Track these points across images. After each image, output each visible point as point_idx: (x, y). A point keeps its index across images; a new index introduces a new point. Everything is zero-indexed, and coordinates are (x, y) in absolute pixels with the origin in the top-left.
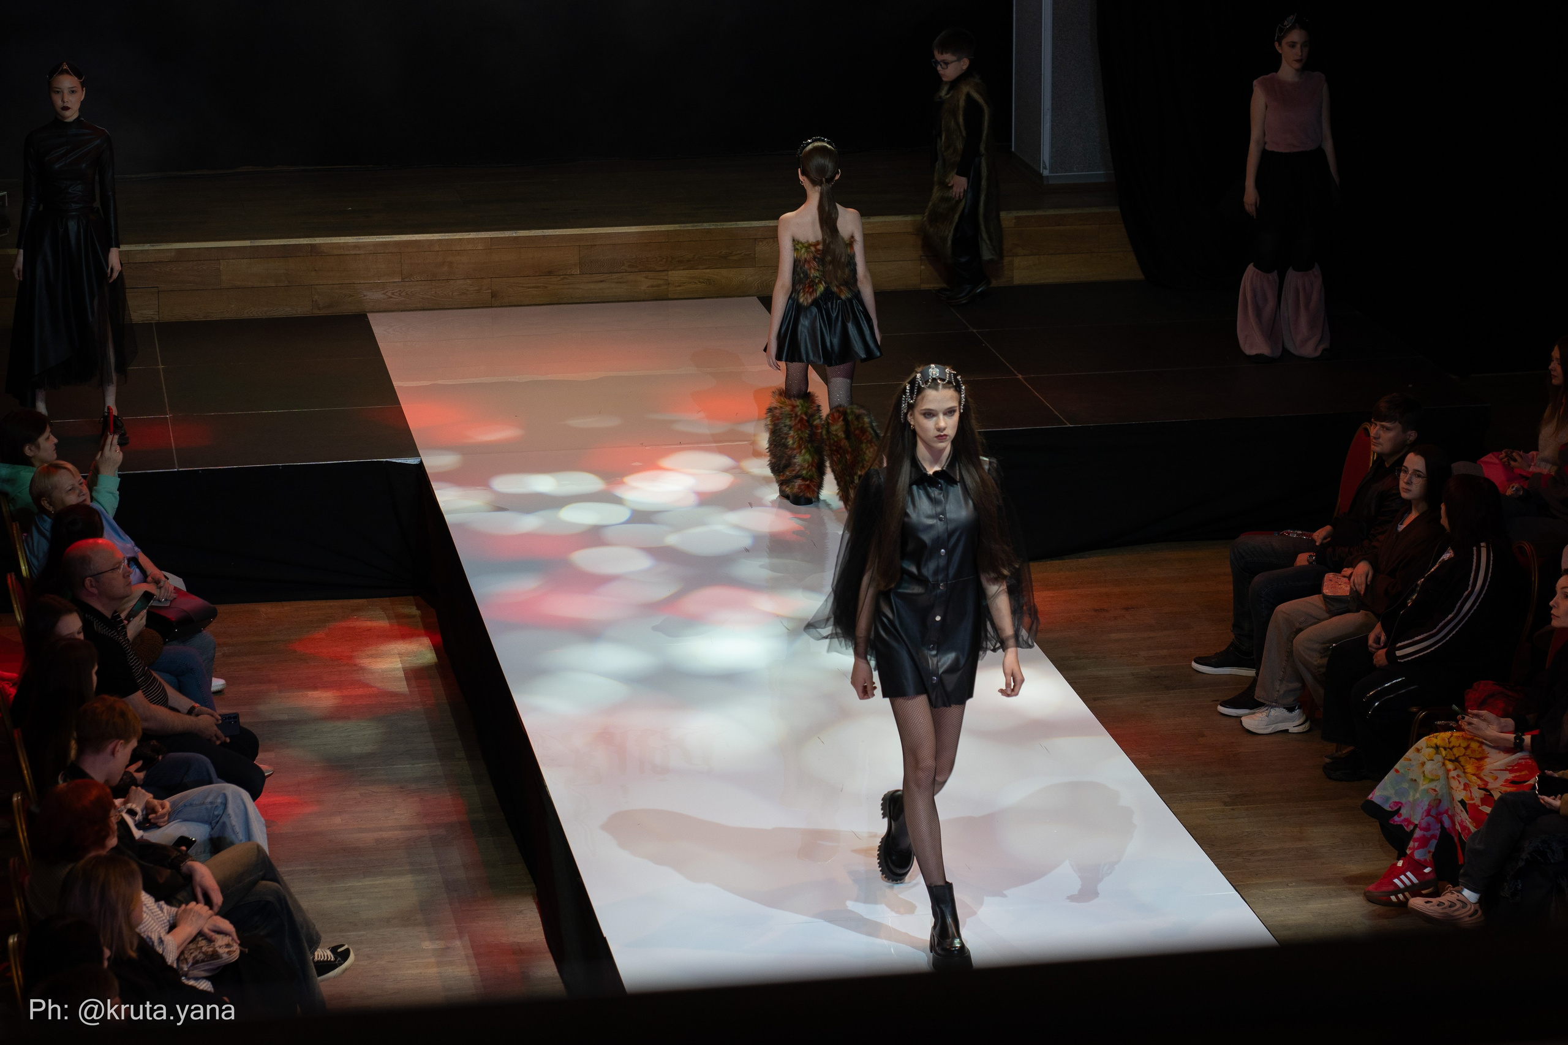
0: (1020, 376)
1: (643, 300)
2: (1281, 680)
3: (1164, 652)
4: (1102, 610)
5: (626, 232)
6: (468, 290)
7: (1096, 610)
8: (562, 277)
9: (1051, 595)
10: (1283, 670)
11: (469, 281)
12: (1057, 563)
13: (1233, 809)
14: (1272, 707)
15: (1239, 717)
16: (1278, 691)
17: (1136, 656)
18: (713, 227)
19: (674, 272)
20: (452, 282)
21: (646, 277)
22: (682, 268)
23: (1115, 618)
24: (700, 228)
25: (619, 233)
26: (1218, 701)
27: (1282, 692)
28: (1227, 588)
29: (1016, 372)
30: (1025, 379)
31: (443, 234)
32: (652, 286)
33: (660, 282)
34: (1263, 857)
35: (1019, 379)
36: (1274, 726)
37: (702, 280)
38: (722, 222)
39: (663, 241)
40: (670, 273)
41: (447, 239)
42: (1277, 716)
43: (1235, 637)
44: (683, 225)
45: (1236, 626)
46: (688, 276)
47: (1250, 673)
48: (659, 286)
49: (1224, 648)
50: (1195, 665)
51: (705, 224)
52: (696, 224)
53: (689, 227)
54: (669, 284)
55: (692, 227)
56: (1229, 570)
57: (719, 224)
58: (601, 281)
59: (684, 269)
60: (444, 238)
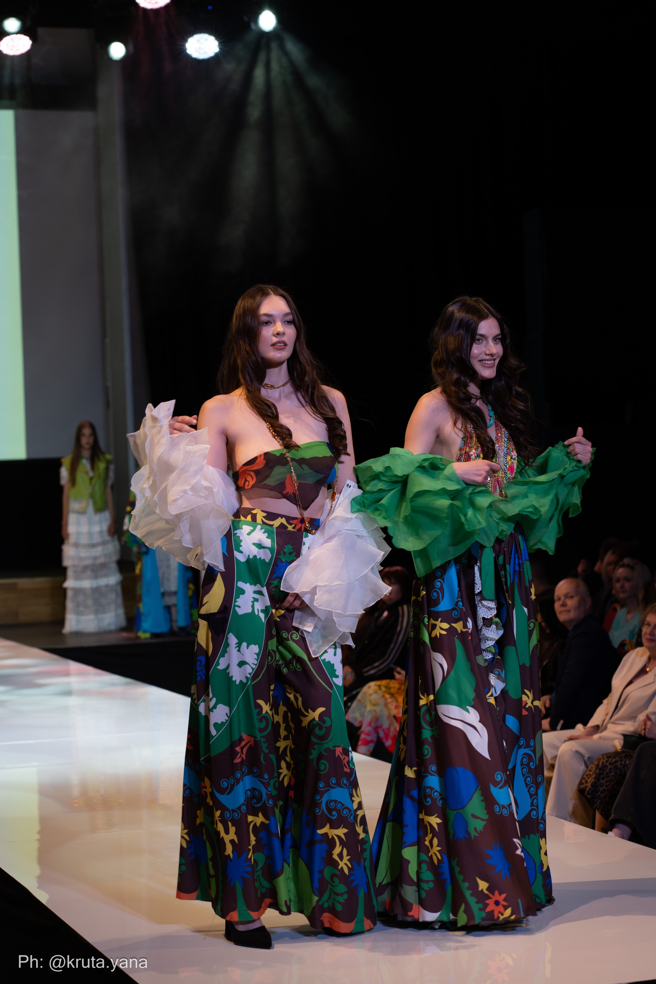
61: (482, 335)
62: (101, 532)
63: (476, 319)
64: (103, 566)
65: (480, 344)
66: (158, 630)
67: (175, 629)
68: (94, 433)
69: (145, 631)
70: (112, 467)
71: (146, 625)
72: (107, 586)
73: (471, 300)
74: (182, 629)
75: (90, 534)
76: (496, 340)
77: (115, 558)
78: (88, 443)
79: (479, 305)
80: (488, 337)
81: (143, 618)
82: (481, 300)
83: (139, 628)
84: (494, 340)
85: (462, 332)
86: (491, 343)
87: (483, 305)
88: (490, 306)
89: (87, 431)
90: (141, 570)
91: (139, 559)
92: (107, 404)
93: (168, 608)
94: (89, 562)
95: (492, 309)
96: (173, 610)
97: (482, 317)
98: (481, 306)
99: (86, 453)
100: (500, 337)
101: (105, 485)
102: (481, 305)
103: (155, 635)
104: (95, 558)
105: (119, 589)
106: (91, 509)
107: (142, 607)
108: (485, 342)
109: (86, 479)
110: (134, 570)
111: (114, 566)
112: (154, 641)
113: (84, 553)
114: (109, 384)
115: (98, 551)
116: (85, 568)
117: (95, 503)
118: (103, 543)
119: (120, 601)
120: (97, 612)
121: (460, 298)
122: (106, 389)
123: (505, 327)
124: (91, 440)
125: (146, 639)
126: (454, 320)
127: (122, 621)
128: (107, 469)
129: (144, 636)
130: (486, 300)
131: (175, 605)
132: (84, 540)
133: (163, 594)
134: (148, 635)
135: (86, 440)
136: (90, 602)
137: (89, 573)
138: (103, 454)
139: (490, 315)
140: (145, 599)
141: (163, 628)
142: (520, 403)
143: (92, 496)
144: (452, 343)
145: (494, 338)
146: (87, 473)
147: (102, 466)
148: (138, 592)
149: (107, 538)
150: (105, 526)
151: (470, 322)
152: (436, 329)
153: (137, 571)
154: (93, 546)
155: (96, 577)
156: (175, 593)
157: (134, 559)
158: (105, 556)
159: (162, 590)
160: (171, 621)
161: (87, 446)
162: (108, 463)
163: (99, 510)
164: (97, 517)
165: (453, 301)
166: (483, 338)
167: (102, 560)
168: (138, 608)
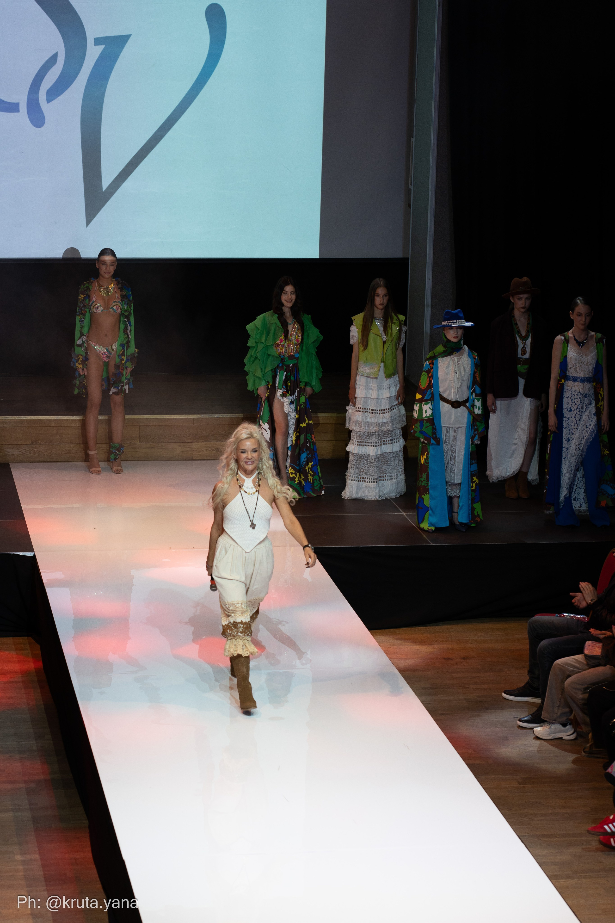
0: (404, 514)
1: (178, 460)
2: (558, 707)
3: (485, 686)
4: (448, 659)
5: (168, 418)
6: (71, 451)
7: (445, 659)
8: (128, 444)
9: (418, 648)
10: (559, 700)
11: (72, 445)
12: (422, 628)
13: (524, 787)
14: (553, 723)
15: (532, 729)
16: (557, 713)
17: (468, 688)
18: (221, 417)
19: (197, 443)
20: (62, 446)
21: (180, 446)
22: (202, 441)
23: (457, 664)
24: (213, 417)
25: (164, 418)
26: (517, 718)
27: (559, 714)
28: (526, 646)
29: (401, 511)
30: (407, 515)
31: (57, 416)
32: (183, 452)
33: (189, 449)
34: (542, 818)
35: (403, 515)
36: (553, 735)
37: (213, 449)
38: (227, 414)
39: (191, 424)
40: (194, 444)
41: (59, 419)
42: (555, 729)
43: (530, 679)
44: (203, 415)
45: (530, 672)
46: (205, 446)
47: (538, 701)
48: (187, 451)
49: (523, 685)
50: (504, 695)
51: (216, 415)
52: (211, 415)
53: (206, 416)
54: (193, 450)
55: (209, 416)
56: (527, 636)
57: (225, 415)
58: (152, 448)
59: (203, 442)
60: (58, 418)
62: (389, 398)
70: (405, 329)
72: (390, 453)
75: (379, 399)
83: (422, 520)
93: (450, 499)
94: (375, 428)
96: (455, 502)
99: (379, 314)
101: (396, 348)
105: (401, 456)
106: (382, 374)
109: (379, 342)
111: (399, 433)
117: (386, 368)
120: (378, 480)
131: (457, 497)
132: (371, 405)
143: (384, 361)
146: (379, 336)
149: (395, 404)
150: (394, 391)
155: (381, 444)
156: (459, 485)
158: (392, 422)
160: (452, 512)
167: (388, 427)
168: (422, 500)
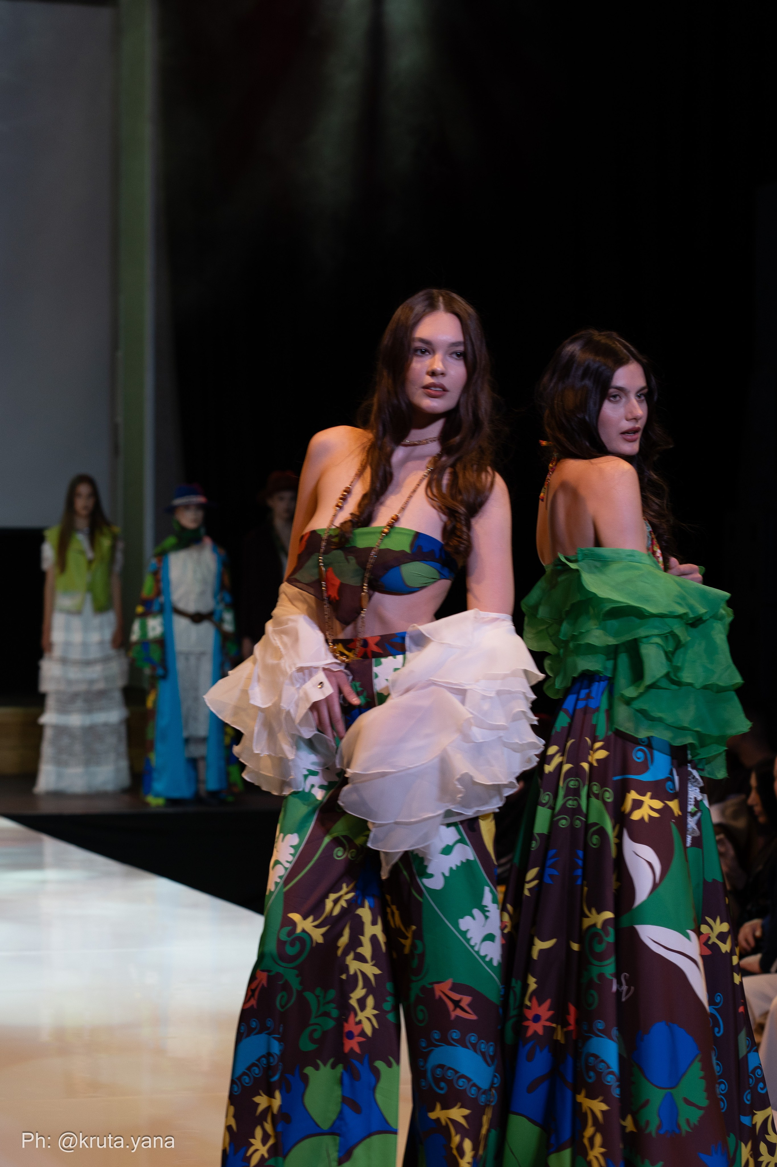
61: (620, 389)
62: (101, 643)
63: (610, 363)
64: (102, 694)
65: (616, 402)
66: (176, 794)
67: (203, 793)
68: (95, 494)
69: (157, 795)
70: (120, 545)
71: (160, 785)
72: (106, 725)
73: (598, 336)
74: (213, 794)
75: (85, 645)
76: (639, 397)
77: (121, 683)
78: (85, 508)
79: (614, 343)
80: (629, 392)
81: (155, 775)
82: (615, 334)
83: (148, 791)
84: (638, 396)
85: (588, 382)
86: (634, 401)
87: (619, 344)
88: (631, 345)
89: (84, 489)
90: (155, 702)
91: (153, 686)
92: (115, 450)
93: (193, 762)
94: (82, 687)
95: (633, 349)
96: (201, 765)
97: (620, 362)
98: (616, 345)
99: (82, 523)
100: (646, 391)
101: (110, 572)
102: (617, 343)
103: (171, 802)
104: (91, 682)
105: (123, 730)
106: (88, 608)
107: (154, 758)
108: (624, 400)
109: (83, 563)
110: (143, 702)
111: (117, 696)
112: (171, 810)
113: (74, 673)
114: (120, 419)
115: (96, 672)
116: (75, 696)
117: (95, 600)
118: (106, 660)
119: (123, 748)
120: (87, 763)
121: (583, 332)
122: (115, 429)
123: (653, 378)
124: (90, 503)
125: (158, 806)
126: (575, 365)
127: (124, 779)
128: (113, 548)
129: (154, 801)
130: (621, 336)
131: (203, 758)
132: (75, 654)
133: (187, 741)
134: (160, 801)
135: (82, 504)
136: (78, 748)
137: (79, 704)
138: (108, 524)
139: (631, 358)
140: (159, 746)
141: (185, 792)
142: (654, 498)
143: (90, 589)
144: (571, 399)
145: (638, 392)
146: (82, 552)
147: (106, 543)
148: (150, 736)
149: (112, 652)
150: (108, 634)
151: (600, 369)
152: (546, 379)
153: (150, 703)
154: (88, 663)
155: (89, 711)
156: (204, 740)
157: (146, 685)
158: (107, 679)
159: (185, 734)
160: (198, 781)
161: (84, 512)
162: (115, 539)
163: (100, 609)
164: (96, 621)
165: (574, 336)
166: (622, 394)
167: (100, 686)
168: (148, 761)
